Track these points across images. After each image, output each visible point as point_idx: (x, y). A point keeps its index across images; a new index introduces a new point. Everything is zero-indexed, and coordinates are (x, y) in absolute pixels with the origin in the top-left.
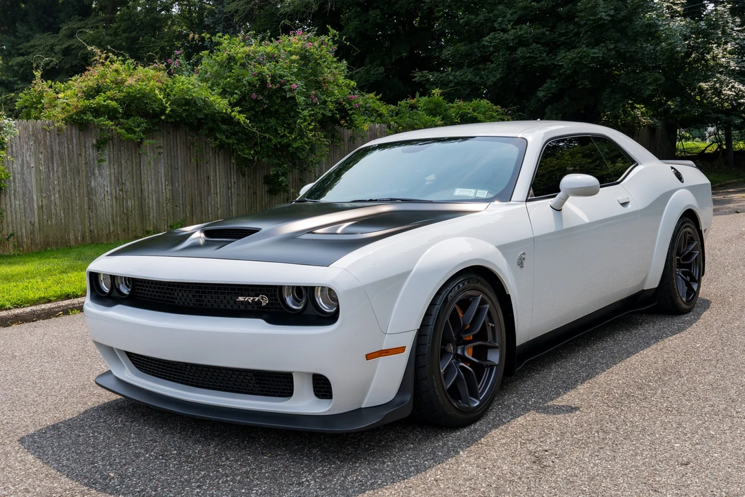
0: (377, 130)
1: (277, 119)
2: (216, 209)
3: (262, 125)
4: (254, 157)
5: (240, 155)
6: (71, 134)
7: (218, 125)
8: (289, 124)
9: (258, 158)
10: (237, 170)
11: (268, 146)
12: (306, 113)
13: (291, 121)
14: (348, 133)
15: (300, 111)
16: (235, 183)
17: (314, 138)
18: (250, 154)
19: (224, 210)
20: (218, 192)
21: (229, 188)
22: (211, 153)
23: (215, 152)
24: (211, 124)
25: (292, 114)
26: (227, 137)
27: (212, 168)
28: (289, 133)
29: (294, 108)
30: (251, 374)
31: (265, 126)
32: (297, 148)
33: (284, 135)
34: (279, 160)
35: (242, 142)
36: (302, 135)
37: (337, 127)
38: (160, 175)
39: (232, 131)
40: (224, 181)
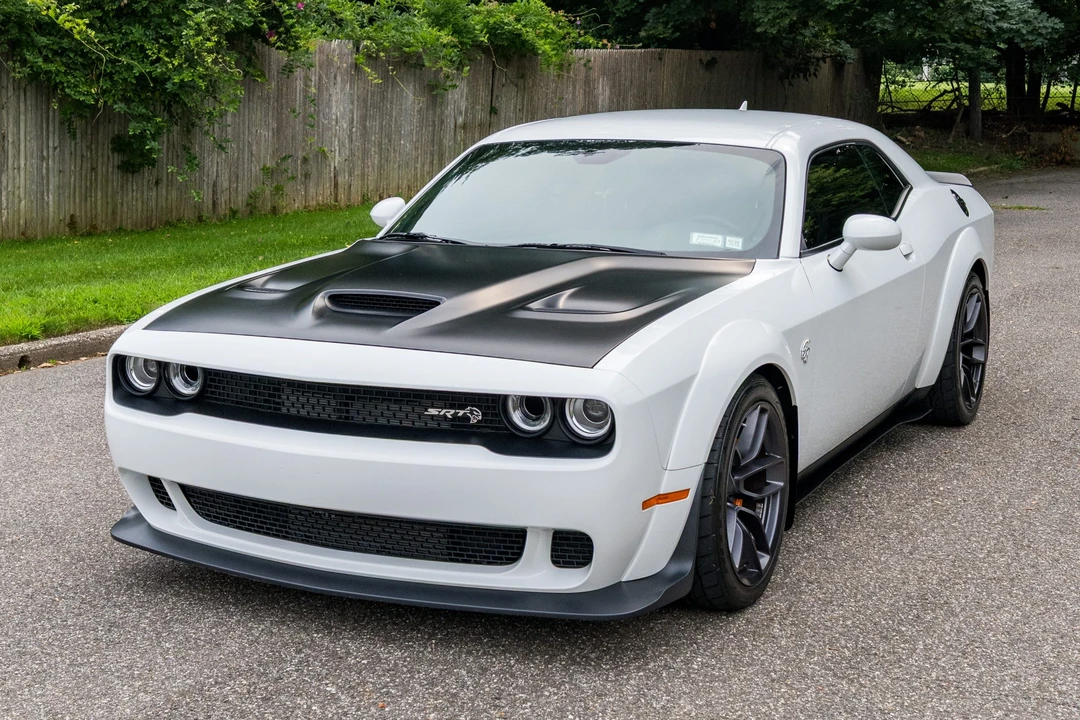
0: (334, 50)
1: (147, 26)
2: (16, 201)
3: (117, 37)
4: (97, 101)
5: (69, 95)
7: (29, 35)
8: (169, 39)
9: (105, 102)
10: (62, 123)
11: (125, 80)
12: (200, 17)
13: (172, 32)
14: (279, 57)
15: (190, 13)
16: (55, 148)
17: (217, 69)
18: (89, 94)
19: (32, 202)
20: (22, 165)
21: (43, 158)
22: (11, 88)
23: (19, 89)
24: (14, 33)
25: (175, 18)
26: (46, 60)
27: (11, 119)
28: (167, 55)
29: (181, 6)
30: (443, 530)
31: (122, 39)
32: (182, 84)
33: (158, 60)
34: (146, 108)
35: (75, 70)
36: (191, 61)
37: (258, 45)
39: (55, 47)
40: (34, 144)
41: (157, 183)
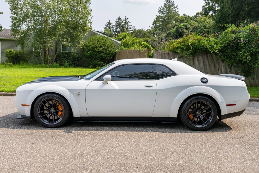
6: (172, 54)
38: (200, 67)
40: (225, 70)
41: (253, 79)
